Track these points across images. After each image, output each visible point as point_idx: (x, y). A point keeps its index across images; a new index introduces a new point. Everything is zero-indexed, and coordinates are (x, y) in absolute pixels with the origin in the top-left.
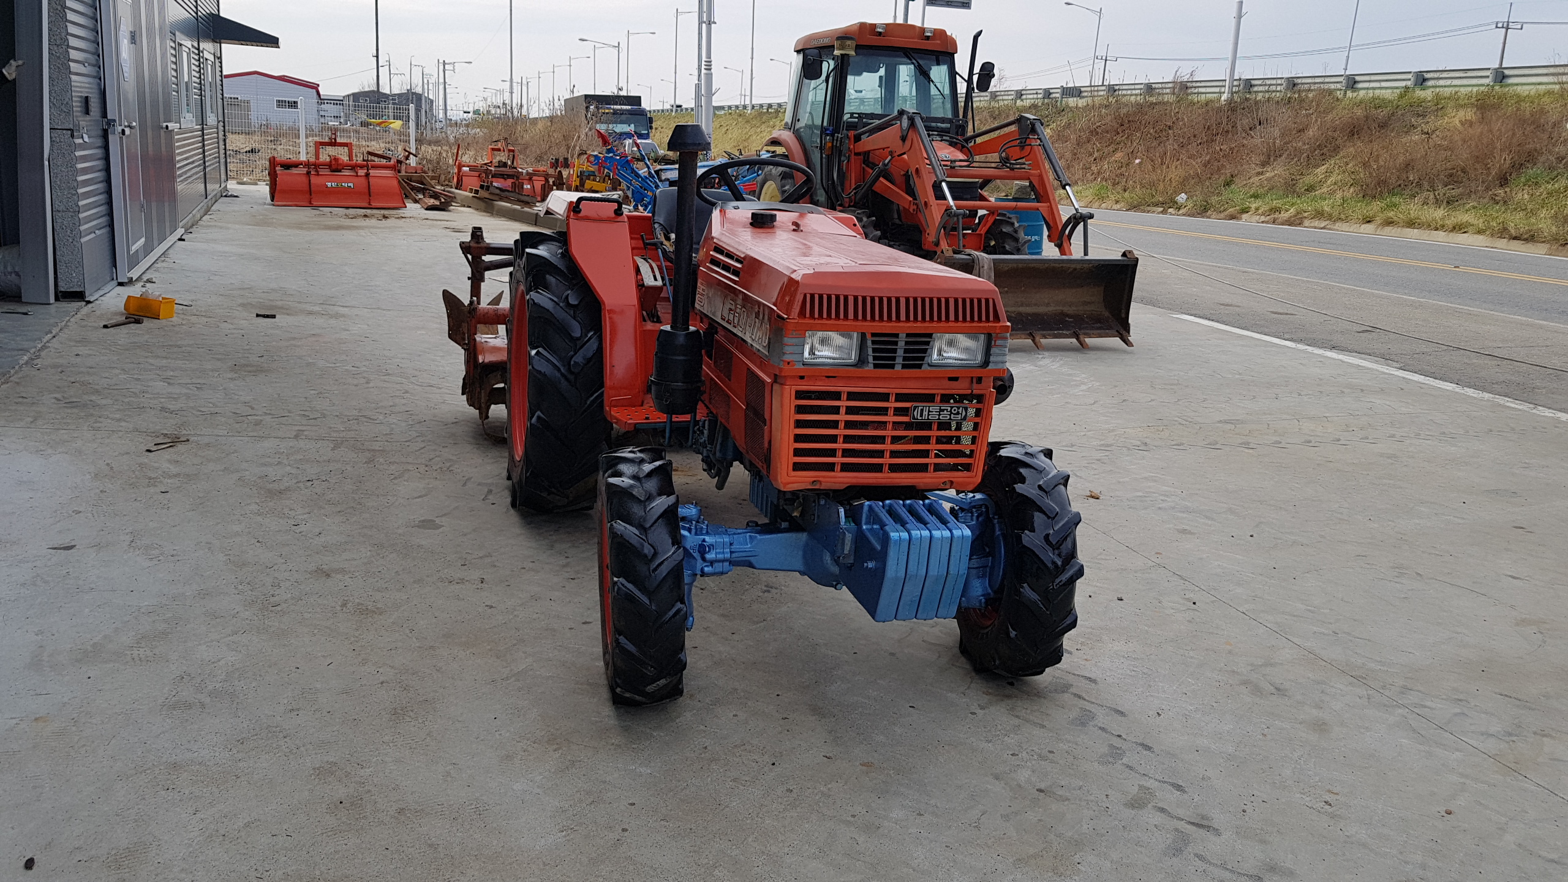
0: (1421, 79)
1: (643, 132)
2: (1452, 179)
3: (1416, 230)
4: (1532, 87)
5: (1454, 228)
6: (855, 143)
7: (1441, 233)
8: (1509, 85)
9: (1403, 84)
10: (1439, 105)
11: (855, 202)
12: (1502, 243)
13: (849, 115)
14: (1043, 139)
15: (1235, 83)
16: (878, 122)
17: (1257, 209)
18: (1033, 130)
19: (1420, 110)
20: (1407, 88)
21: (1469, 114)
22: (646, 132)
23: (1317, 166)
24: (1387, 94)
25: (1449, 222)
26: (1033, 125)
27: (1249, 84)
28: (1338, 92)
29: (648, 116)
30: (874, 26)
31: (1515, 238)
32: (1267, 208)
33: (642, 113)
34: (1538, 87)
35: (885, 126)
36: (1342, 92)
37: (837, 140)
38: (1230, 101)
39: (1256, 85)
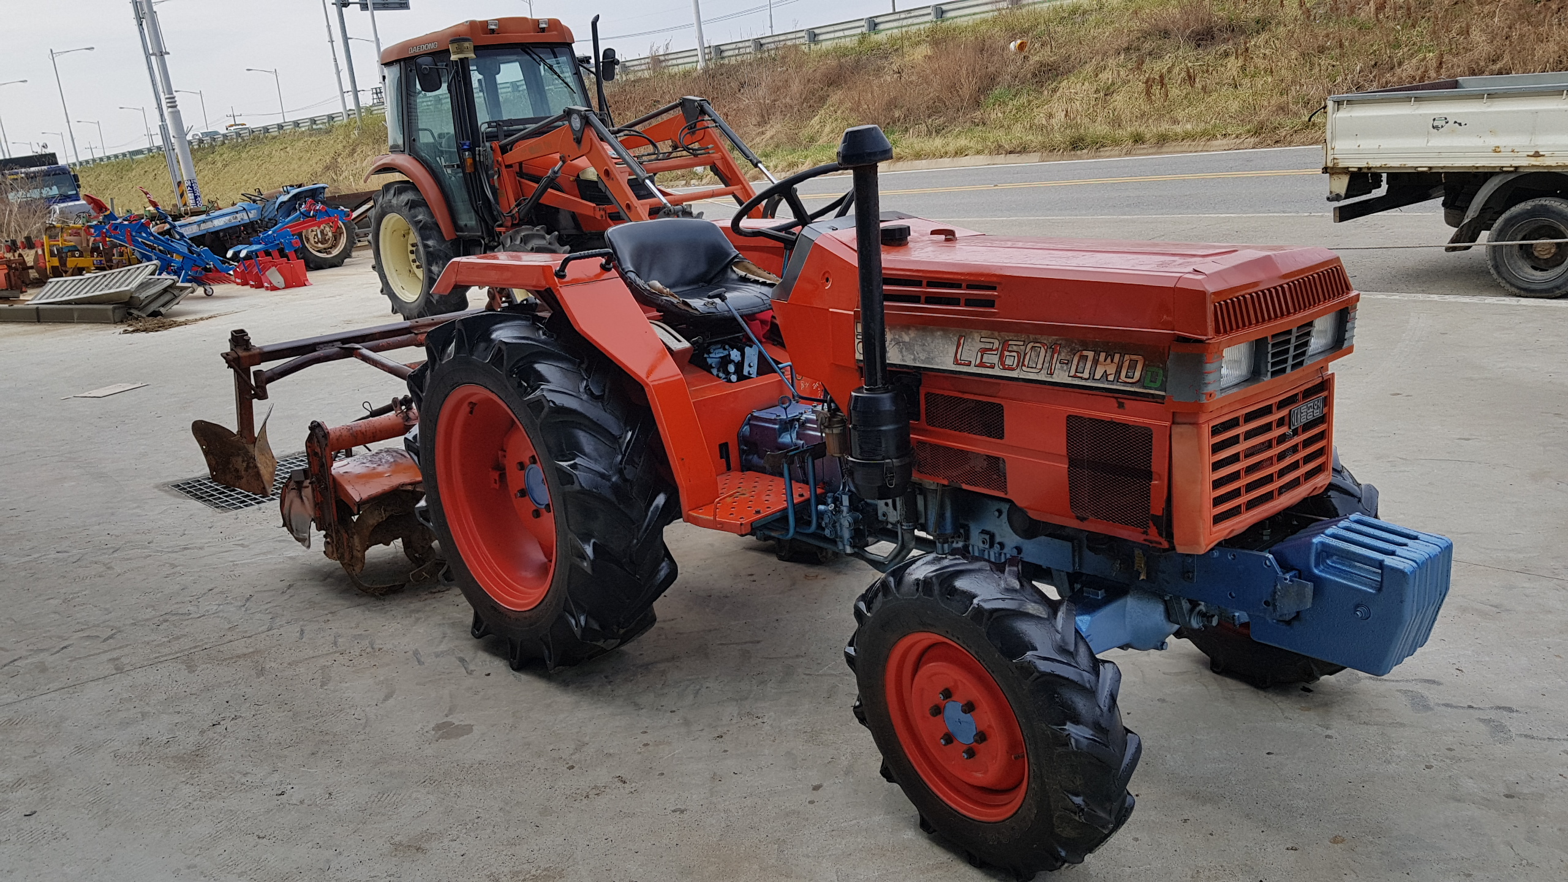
0: (873, 24)
1: (70, 193)
2: (933, 110)
3: (924, 161)
4: (969, 17)
5: (956, 153)
6: (503, 154)
7: (946, 160)
8: (948, 19)
9: (859, 31)
10: (896, 47)
11: (520, 220)
12: (1001, 159)
13: (486, 125)
14: (717, 120)
15: (707, 51)
16: (533, 126)
17: (776, 167)
18: (703, 112)
19: (884, 53)
20: (863, 34)
21: (925, 50)
22: (74, 192)
23: (810, 118)
24: (848, 43)
25: (951, 148)
26: (702, 106)
27: (719, 51)
28: (803, 47)
29: (72, 173)
30: (485, 24)
31: (1011, 153)
32: (785, 164)
33: (63, 171)
34: (974, 17)
35: (545, 129)
36: (807, 46)
37: (479, 155)
38: (706, 71)
39: (727, 50)
